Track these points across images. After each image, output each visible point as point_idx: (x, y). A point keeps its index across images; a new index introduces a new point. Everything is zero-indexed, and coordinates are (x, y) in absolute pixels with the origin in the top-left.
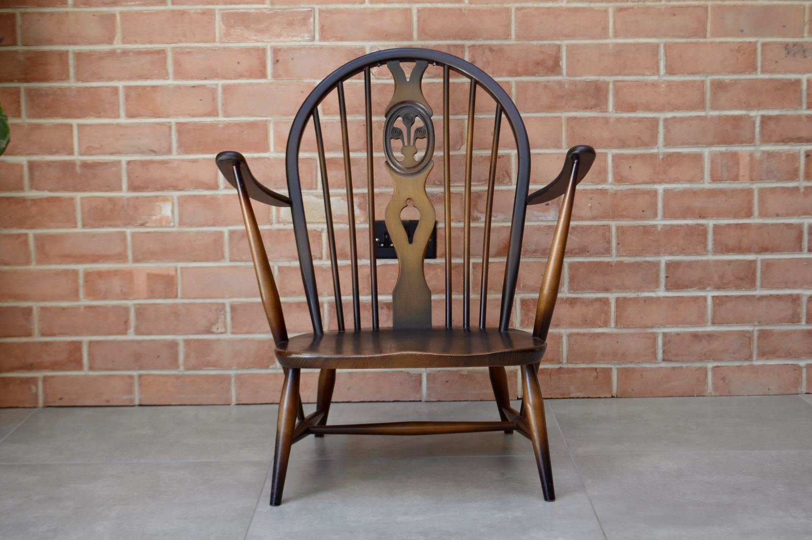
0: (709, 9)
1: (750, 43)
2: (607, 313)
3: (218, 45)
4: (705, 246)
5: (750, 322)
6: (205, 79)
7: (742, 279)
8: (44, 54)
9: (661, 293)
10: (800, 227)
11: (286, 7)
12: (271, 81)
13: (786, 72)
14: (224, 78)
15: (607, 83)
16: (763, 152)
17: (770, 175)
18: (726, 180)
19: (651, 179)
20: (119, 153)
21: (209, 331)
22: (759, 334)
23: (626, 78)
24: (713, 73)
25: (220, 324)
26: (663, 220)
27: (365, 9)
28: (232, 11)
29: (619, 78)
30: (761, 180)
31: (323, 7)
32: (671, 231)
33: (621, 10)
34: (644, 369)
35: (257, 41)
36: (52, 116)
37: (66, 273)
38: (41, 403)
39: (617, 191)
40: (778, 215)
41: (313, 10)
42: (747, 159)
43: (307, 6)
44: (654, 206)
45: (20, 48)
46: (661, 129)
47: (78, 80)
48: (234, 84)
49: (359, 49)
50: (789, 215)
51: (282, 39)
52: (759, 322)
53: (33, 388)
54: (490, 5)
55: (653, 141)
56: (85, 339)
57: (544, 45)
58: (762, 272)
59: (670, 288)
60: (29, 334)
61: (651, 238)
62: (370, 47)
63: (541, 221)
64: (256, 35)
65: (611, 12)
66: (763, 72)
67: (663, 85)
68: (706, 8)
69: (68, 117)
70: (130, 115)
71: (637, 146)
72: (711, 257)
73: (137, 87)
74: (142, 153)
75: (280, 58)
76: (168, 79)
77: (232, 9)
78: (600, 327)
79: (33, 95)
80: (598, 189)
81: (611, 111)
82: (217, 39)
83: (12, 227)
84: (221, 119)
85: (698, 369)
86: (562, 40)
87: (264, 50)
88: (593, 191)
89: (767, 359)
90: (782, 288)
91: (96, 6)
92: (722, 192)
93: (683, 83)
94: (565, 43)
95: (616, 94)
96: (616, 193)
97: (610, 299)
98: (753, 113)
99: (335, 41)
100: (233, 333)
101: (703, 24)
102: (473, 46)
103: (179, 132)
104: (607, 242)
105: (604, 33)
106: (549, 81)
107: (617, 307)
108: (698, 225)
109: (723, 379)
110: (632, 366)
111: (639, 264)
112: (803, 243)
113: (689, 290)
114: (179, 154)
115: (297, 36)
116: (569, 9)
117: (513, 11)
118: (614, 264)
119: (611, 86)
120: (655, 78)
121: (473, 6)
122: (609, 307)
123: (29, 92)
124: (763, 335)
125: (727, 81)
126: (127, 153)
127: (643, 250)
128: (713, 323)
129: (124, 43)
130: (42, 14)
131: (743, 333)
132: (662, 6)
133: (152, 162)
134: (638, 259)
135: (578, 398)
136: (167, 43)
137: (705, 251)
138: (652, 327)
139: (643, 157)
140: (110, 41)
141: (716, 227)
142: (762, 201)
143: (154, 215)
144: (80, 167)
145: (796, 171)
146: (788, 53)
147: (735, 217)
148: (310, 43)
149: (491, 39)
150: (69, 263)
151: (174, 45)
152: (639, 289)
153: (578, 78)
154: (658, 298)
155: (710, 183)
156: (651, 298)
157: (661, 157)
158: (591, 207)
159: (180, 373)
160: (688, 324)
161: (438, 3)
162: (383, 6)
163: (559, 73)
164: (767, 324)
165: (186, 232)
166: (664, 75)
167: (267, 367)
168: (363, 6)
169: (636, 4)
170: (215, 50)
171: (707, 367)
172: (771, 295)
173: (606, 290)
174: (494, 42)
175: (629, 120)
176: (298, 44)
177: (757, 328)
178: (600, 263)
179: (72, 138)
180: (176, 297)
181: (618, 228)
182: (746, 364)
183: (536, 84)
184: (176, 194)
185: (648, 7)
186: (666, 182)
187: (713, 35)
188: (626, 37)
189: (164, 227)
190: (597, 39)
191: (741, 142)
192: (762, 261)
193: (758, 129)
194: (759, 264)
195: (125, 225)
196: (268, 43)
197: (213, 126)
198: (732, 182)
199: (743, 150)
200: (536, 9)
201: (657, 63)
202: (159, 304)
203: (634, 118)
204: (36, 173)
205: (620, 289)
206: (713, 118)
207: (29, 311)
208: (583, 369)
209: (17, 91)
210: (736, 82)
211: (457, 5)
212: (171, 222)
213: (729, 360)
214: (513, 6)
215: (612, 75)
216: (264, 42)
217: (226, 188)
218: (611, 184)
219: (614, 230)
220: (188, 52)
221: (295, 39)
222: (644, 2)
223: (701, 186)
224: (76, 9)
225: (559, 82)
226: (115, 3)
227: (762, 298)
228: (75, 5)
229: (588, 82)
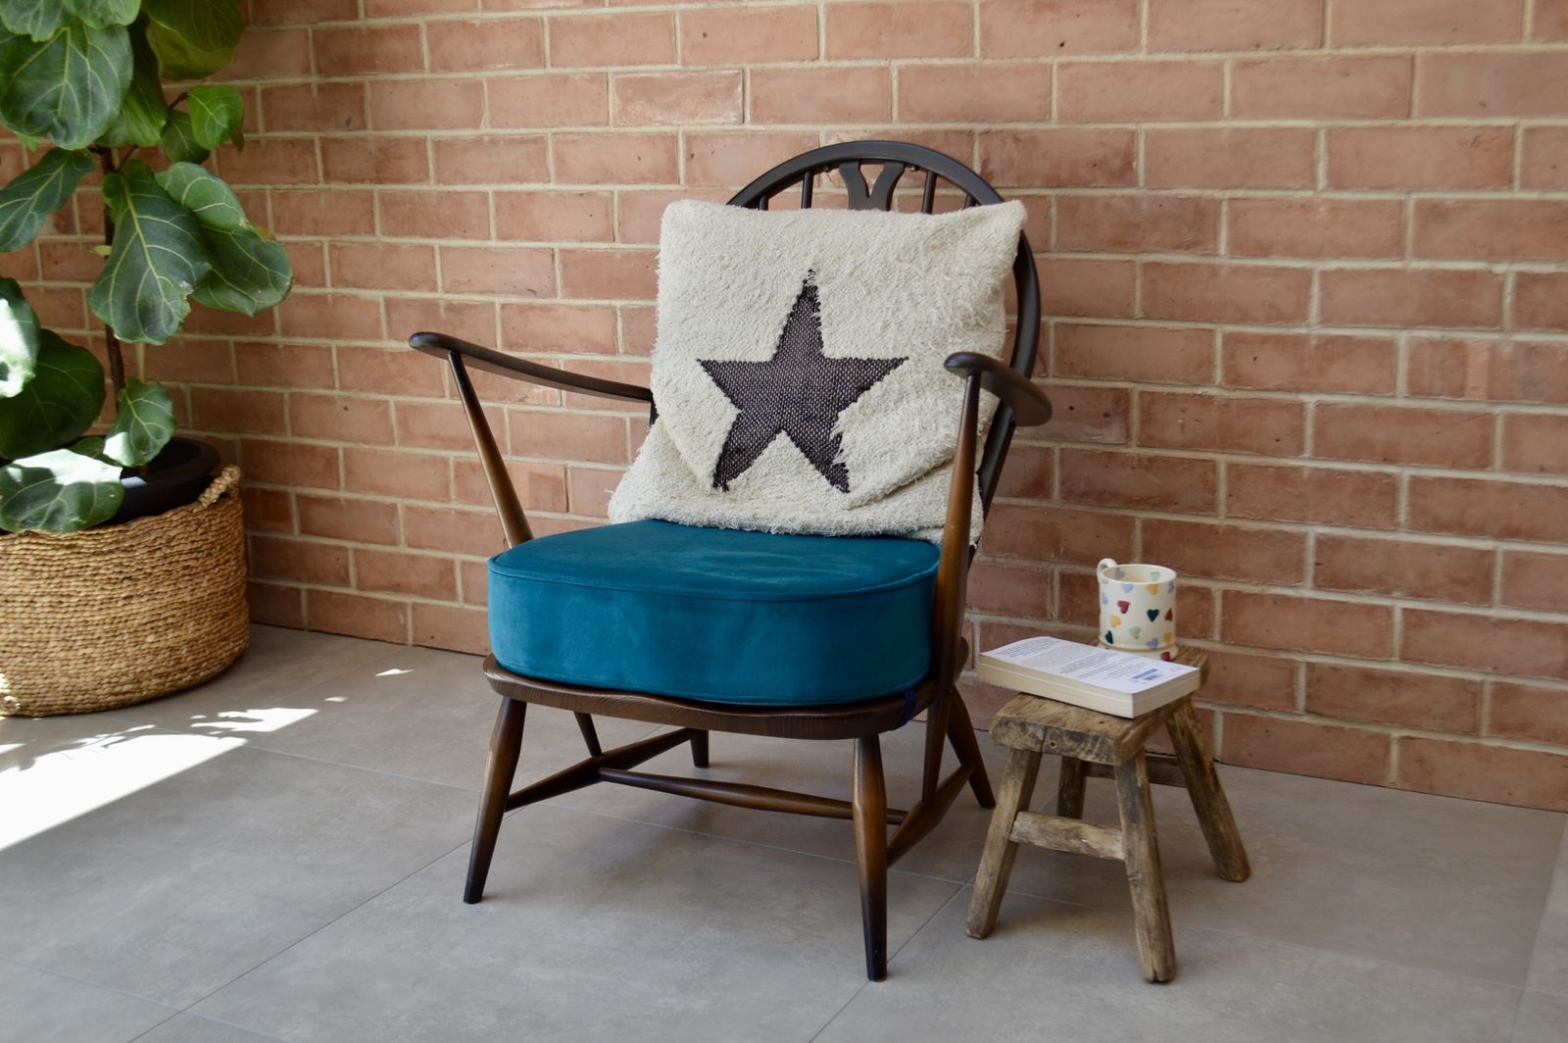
0: (1418, 62)
1: (1500, 128)
2: (1207, 614)
3: (612, 129)
4: (1394, 516)
5: (1477, 665)
6: (597, 182)
7: (1463, 583)
8: (398, 143)
9: (1307, 592)
11: (705, 68)
12: (684, 188)
14: (621, 181)
15: (1218, 203)
16: (1518, 344)
17: (1529, 390)
18: (1440, 394)
19: (1293, 383)
20: (491, 291)
22: (1496, 690)
23: (1252, 193)
24: (1421, 188)
26: (1313, 459)
27: (820, 68)
28: (630, 75)
29: (1240, 193)
30: (1511, 398)
31: (759, 66)
32: (1328, 482)
33: (1245, 65)
34: (1273, 722)
35: (663, 123)
36: (411, 233)
37: (434, 460)
38: (410, 640)
39: (1229, 400)
40: (1542, 470)
41: (742, 72)
42: (1484, 357)
43: (734, 66)
44: (1298, 432)
45: (370, 133)
46: (1316, 290)
47: (438, 182)
48: (634, 191)
49: (808, 137)
51: (697, 120)
52: (1495, 668)
53: (401, 617)
54: (1015, 61)
55: (1300, 314)
56: (458, 557)
57: (1106, 132)
58: (1505, 575)
59: (1322, 584)
60: (394, 543)
61: (1290, 490)
62: (830, 134)
63: (1097, 443)
64: (662, 115)
65: (1227, 69)
66: (1527, 185)
67: (1322, 209)
68: (1413, 58)
69: (428, 236)
70: (503, 237)
71: (1269, 320)
72: (1403, 537)
73: (509, 193)
74: (519, 293)
75: (695, 151)
76: (549, 181)
77: (630, 73)
78: (1195, 637)
79: (388, 201)
80: (1195, 395)
81: (1223, 254)
82: (611, 121)
83: (369, 390)
84: (619, 245)
85: (1372, 736)
86: (1138, 123)
87: (674, 138)
88: (1186, 397)
89: (1509, 738)
90: (1546, 610)
91: (457, 71)
92: (1430, 415)
93: (1360, 204)
94: (1143, 127)
95: (1234, 221)
96: (1227, 403)
97: (1213, 590)
98: (1500, 268)
99: (774, 123)
101: (1407, 93)
102: (987, 132)
103: (564, 264)
104: (1210, 490)
106: (1113, 197)
107: (1225, 606)
108: (1379, 473)
110: (1252, 713)
111: (1268, 535)
113: (1359, 591)
114: (564, 297)
115: (719, 115)
116: (1151, 65)
117: (1055, 69)
118: (1221, 531)
119: (1225, 208)
121: (988, 61)
122: (1212, 605)
123: (383, 196)
124: (1503, 693)
125: (1449, 202)
126: (501, 293)
127: (1275, 510)
128: (1404, 659)
129: (493, 127)
130: (395, 83)
131: (1463, 685)
132: (1324, 56)
133: (531, 307)
134: (1266, 526)
136: (546, 127)
137: (1393, 524)
138: (1288, 650)
139: (1279, 340)
140: (476, 125)
141: (1416, 481)
142: (1511, 441)
144: (445, 309)
147: (1455, 465)
148: (737, 127)
149: (1017, 120)
150: (437, 448)
151: (555, 130)
152: (1267, 579)
153: (1164, 193)
154: (1300, 601)
155: (1406, 397)
156: (1287, 599)
157: (1314, 342)
158: (1183, 426)
160: (1354, 653)
161: (931, 57)
162: (846, 63)
163: (1133, 184)
164: (1513, 674)
165: (576, 416)
166: (1324, 190)
168: (816, 65)
169: (1274, 54)
170: (608, 137)
171: (1389, 735)
172: (1521, 621)
173: (1207, 574)
174: (1023, 126)
175: (1257, 272)
176: (720, 128)
177: (1491, 679)
178: (1197, 525)
179: (434, 267)
180: (567, 510)
181: (1231, 467)
182: (1467, 741)
183: (1092, 201)
184: (563, 357)
185: (1298, 60)
186: (1321, 391)
187: (1425, 114)
188: (1255, 117)
189: (548, 406)
190: (1201, 120)
191: (1474, 322)
192: (1508, 554)
193: (1508, 300)
194: (1499, 560)
195: (502, 399)
196: (680, 125)
197: (608, 256)
198: (1449, 398)
199: (1477, 339)
200: (1094, 65)
201: (1313, 165)
202: (545, 519)
203: (1265, 268)
204: (395, 316)
205: (1231, 575)
206: (1417, 273)
207: (393, 508)
209: (370, 196)
210: (1466, 205)
211: (961, 61)
212: (556, 400)
213: (1432, 731)
214: (1056, 60)
215: (1226, 188)
216: (672, 124)
217: (626, 353)
218: (1220, 387)
219: (1222, 470)
220: (573, 141)
221: (716, 120)
222: (1290, 49)
223: (1390, 402)
224: (435, 76)
225: (1132, 199)
226: (479, 65)
227: (1502, 624)
228: (433, 70)
229: (1181, 199)
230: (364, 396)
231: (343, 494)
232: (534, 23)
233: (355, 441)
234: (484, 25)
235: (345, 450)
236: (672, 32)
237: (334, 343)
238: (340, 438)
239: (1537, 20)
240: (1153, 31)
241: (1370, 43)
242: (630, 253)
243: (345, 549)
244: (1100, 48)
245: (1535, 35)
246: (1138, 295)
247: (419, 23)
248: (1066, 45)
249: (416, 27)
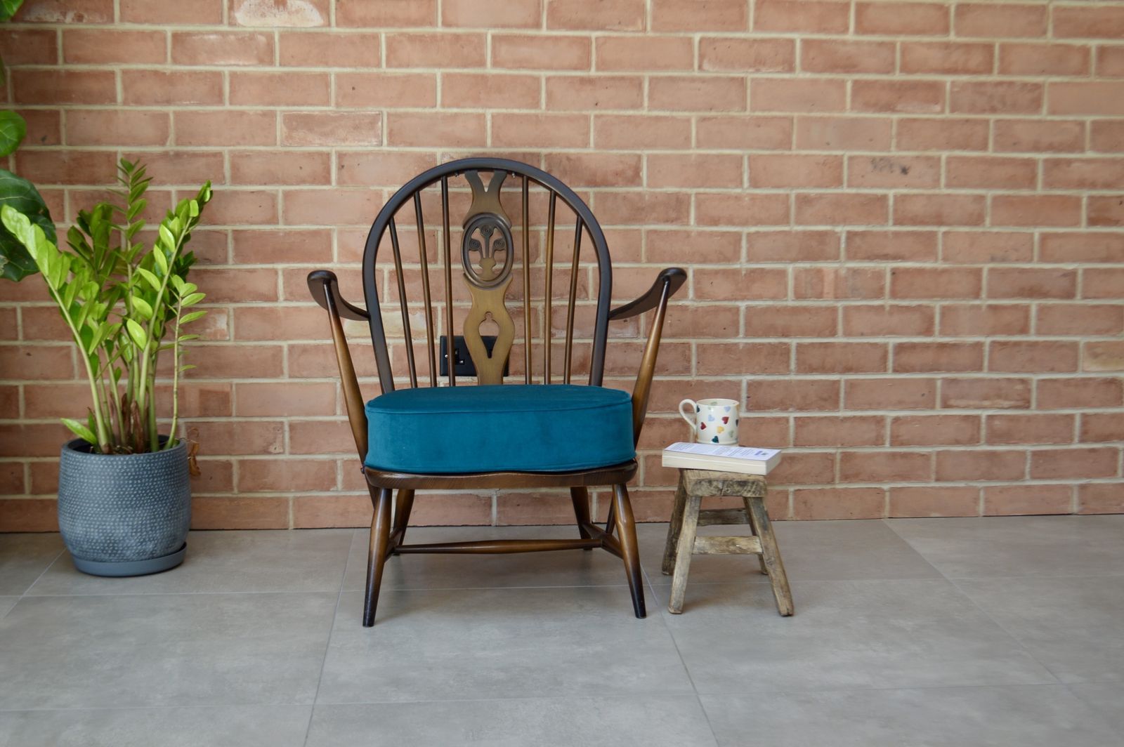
0: (795, 121)
1: (836, 156)
3: (279, 148)
4: (788, 366)
5: (833, 444)
6: (265, 184)
7: (825, 400)
8: (91, 155)
9: (742, 414)
10: (885, 346)
11: (353, 110)
12: (335, 188)
13: (872, 187)
14: (285, 183)
15: (689, 196)
16: (849, 269)
17: (855, 293)
18: (810, 298)
19: (733, 295)
21: (266, 452)
22: (843, 457)
23: (708, 190)
24: (798, 187)
25: (277, 444)
26: (745, 338)
27: (436, 113)
28: (294, 113)
29: (702, 190)
30: (846, 297)
31: (392, 110)
32: (753, 350)
33: (704, 119)
35: (321, 145)
39: (698, 308)
40: (862, 334)
41: (381, 114)
42: (832, 276)
43: (375, 109)
44: (736, 323)
45: (64, 148)
46: (744, 243)
48: (296, 190)
49: (429, 155)
50: (873, 334)
51: (347, 143)
52: (842, 445)
54: (568, 112)
55: (735, 257)
57: (623, 155)
58: (846, 392)
59: (751, 408)
61: (732, 356)
62: (443, 155)
63: (619, 338)
64: (320, 139)
65: (693, 121)
66: (850, 186)
67: (747, 199)
68: (792, 119)
71: (719, 261)
72: (793, 377)
73: (191, 192)
75: (345, 163)
76: (225, 183)
77: (294, 111)
79: (77, 198)
80: (678, 306)
81: (693, 225)
82: (278, 143)
83: (53, 339)
84: (281, 227)
85: (779, 492)
86: (642, 150)
87: (328, 155)
88: (673, 307)
89: (850, 482)
90: (866, 410)
91: (148, 105)
92: (806, 309)
93: (767, 196)
94: (646, 152)
95: (698, 207)
96: (696, 310)
99: (404, 146)
100: (291, 453)
101: (789, 136)
102: (549, 154)
103: (236, 240)
104: (687, 360)
105: (686, 143)
106: (628, 193)
108: (780, 343)
109: (805, 503)
111: (720, 383)
112: (887, 363)
113: (771, 410)
114: (235, 263)
115: (364, 141)
116: (650, 118)
117: (592, 118)
118: (693, 384)
119: (693, 199)
120: (738, 191)
121: (550, 112)
123: (74, 195)
124: (847, 457)
125: (812, 195)
127: (724, 369)
128: (795, 446)
129: (177, 145)
130: (89, 112)
131: (826, 456)
132: (747, 116)
133: (206, 271)
134: (719, 378)
135: (655, 522)
136: (224, 146)
137: (787, 371)
139: (725, 272)
140: (162, 142)
141: (799, 346)
142: (846, 320)
143: (208, 328)
145: (882, 289)
146: (875, 167)
147: (819, 335)
148: (377, 149)
149: (569, 147)
151: (231, 148)
153: (658, 190)
155: (793, 300)
157: (744, 272)
158: (671, 325)
159: (235, 496)
161: (513, 108)
162: (455, 110)
163: (640, 184)
164: (851, 446)
165: (243, 346)
166: (747, 188)
167: (328, 490)
168: (434, 110)
169: (719, 114)
170: (276, 154)
171: (788, 490)
172: (854, 417)
174: (572, 151)
175: (712, 234)
176: (364, 149)
177: (840, 450)
178: (679, 382)
180: (230, 415)
181: (698, 346)
182: (828, 487)
183: (616, 195)
184: (231, 306)
185: (732, 118)
186: (748, 299)
187: (799, 147)
188: (709, 148)
189: (217, 341)
190: (679, 149)
191: (826, 258)
192: (847, 381)
193: (843, 246)
194: (843, 385)
196: (333, 147)
197: (273, 234)
198: (816, 299)
199: (827, 266)
200: (617, 117)
201: (741, 175)
202: (213, 423)
203: (716, 232)
206: (797, 233)
208: (660, 492)
209: (61, 193)
210: (821, 197)
211: (533, 111)
212: (226, 335)
213: (811, 484)
214: (592, 113)
215: (694, 187)
216: (328, 146)
217: (286, 300)
218: (692, 300)
219: (694, 348)
220: (247, 156)
221: (362, 144)
222: (729, 111)
223: (785, 303)
224: (126, 108)
225: (639, 194)
226: (168, 102)
227: (846, 419)
228: (125, 103)
229: (668, 194)
230: (46, 344)
231: (22, 421)
232: (218, 75)
233: (37, 379)
234: (174, 74)
235: (26, 387)
236: (327, 85)
237: (18, 305)
238: (21, 377)
239: (853, 101)
240: (651, 97)
241: (770, 110)
242: (291, 232)
243: (21, 465)
244: (620, 107)
245: (852, 109)
246: (643, 249)
247: (115, 70)
248: (599, 104)
249: (113, 73)
